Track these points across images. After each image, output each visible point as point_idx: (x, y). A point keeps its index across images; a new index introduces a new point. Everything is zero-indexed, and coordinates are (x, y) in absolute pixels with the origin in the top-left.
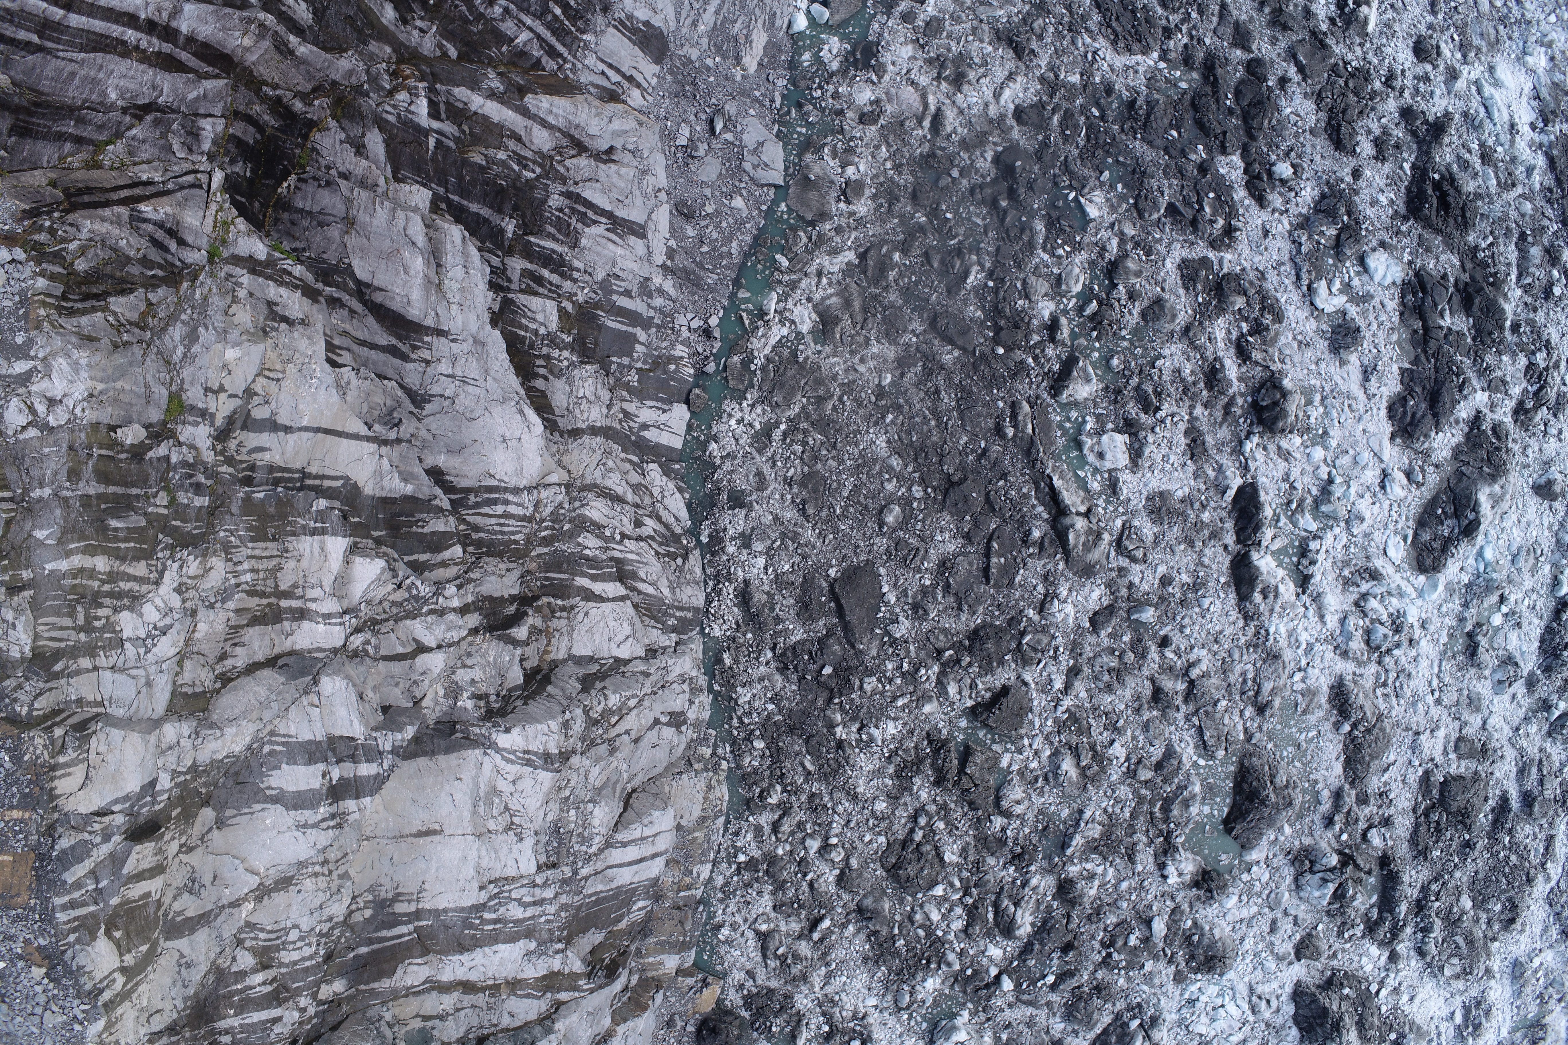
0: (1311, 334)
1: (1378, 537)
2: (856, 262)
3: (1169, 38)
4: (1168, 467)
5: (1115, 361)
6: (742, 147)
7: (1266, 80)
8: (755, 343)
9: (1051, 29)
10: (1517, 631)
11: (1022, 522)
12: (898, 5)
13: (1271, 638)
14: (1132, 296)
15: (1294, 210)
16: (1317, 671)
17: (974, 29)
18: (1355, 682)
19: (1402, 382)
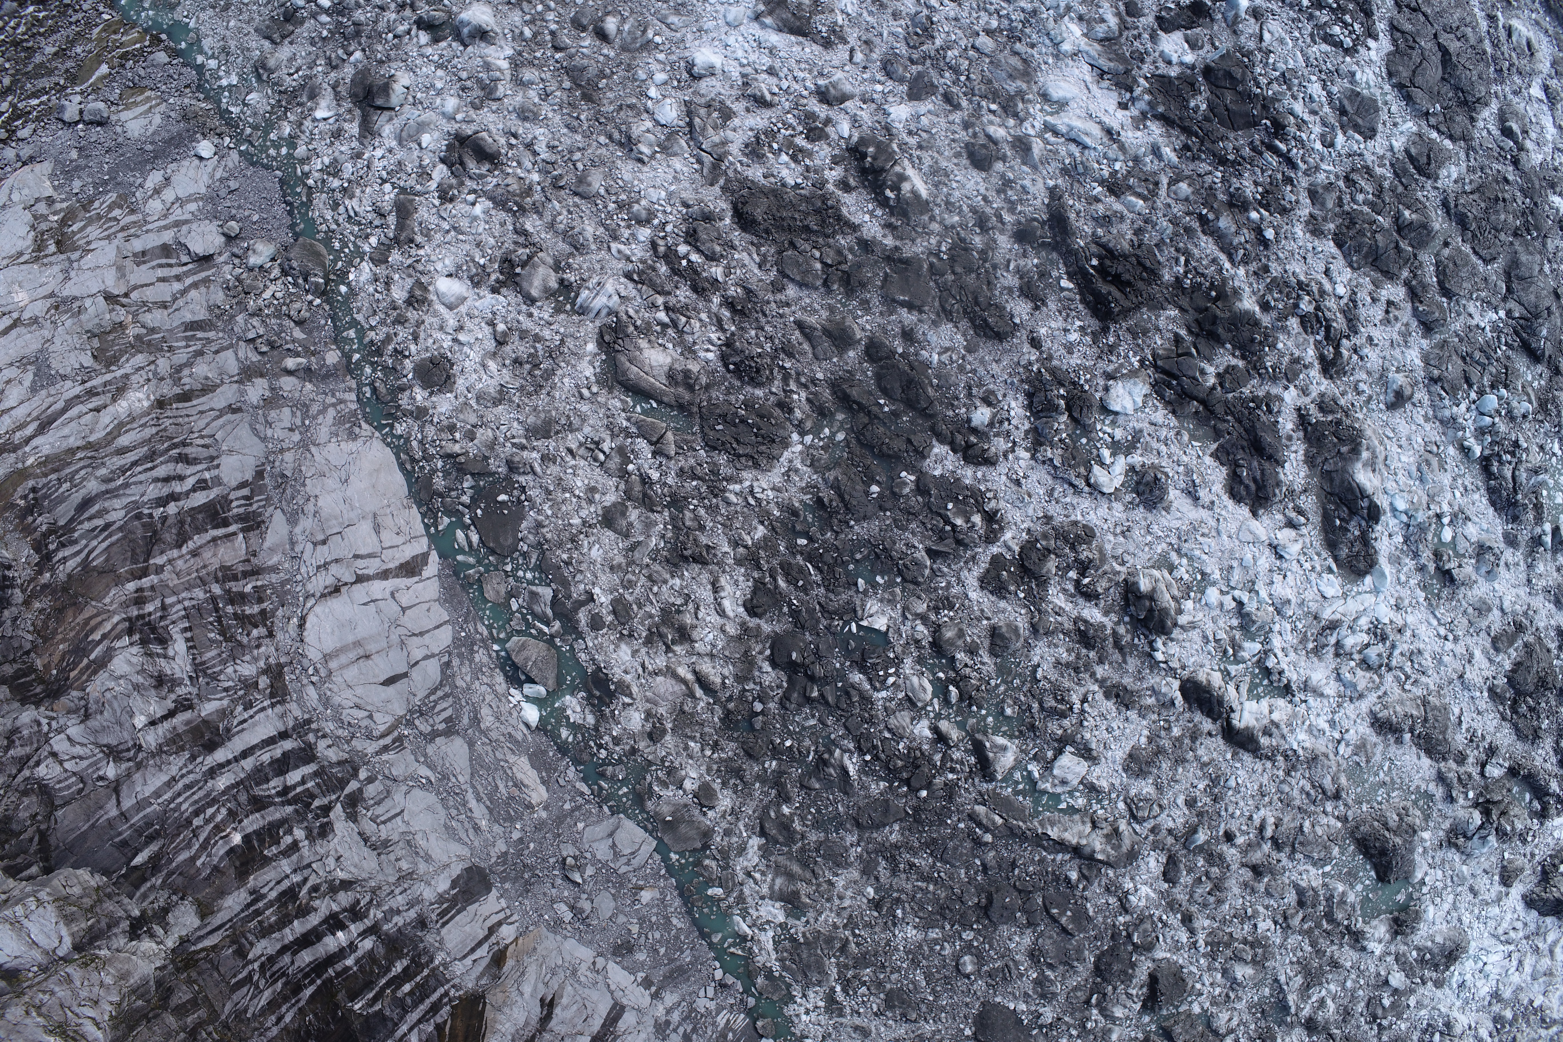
0: (1123, 516)
1: (1310, 595)
2: (763, 841)
3: (791, 411)
4: (1117, 733)
5: (1009, 711)
6: (605, 865)
7: (893, 352)
8: (760, 960)
9: (702, 512)
10: (1469, 524)
11: (1057, 879)
12: (578, 621)
13: (1301, 752)
14: (972, 651)
15: (1018, 435)
16: (1352, 732)
17: (650, 578)
18: (1386, 707)
19: (1222, 464)
